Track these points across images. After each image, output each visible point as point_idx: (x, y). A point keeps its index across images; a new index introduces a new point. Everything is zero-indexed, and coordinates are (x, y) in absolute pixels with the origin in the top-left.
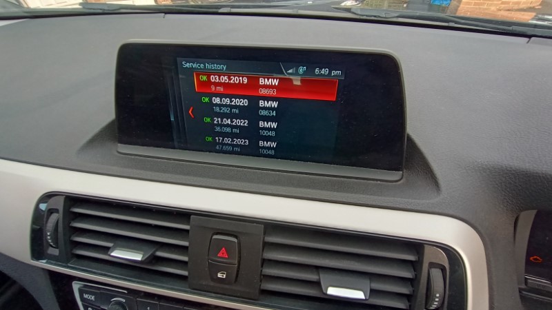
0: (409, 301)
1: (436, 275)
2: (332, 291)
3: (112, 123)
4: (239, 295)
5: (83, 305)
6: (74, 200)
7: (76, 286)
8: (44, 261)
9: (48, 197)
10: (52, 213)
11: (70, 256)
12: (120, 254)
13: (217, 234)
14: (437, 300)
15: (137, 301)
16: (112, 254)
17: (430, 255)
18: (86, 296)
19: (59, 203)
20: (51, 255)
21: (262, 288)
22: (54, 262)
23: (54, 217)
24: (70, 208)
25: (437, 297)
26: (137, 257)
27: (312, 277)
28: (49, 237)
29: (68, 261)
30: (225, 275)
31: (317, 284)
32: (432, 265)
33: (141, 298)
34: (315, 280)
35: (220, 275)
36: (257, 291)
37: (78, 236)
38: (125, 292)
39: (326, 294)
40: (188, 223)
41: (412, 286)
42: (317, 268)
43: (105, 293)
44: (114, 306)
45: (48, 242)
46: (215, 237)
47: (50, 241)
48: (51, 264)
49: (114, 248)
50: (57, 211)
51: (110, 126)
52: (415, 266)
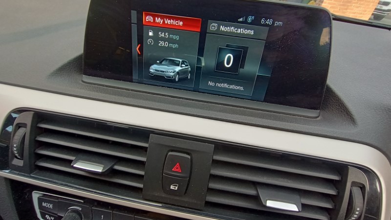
0: (329, 214)
1: (357, 192)
2: (270, 204)
3: (79, 58)
4: (187, 205)
5: (41, 212)
6: (41, 116)
7: (36, 196)
8: (7, 171)
9: (20, 111)
10: (19, 127)
11: (34, 168)
12: (83, 166)
13: (172, 151)
14: (357, 213)
15: (92, 210)
16: (75, 166)
17: (353, 176)
18: (44, 204)
19: (28, 119)
20: (15, 165)
21: (207, 200)
22: (18, 172)
23: (21, 131)
24: (37, 124)
25: (358, 211)
26: (98, 169)
27: (251, 192)
28: (15, 149)
29: (31, 173)
30: (177, 187)
31: (256, 199)
32: (354, 184)
33: (96, 207)
34: (254, 195)
35: (172, 187)
36: (204, 202)
37: (42, 149)
38: (82, 201)
39: (265, 207)
40: (147, 141)
41: (334, 202)
42: (255, 184)
43: (62, 200)
44: (71, 214)
45: (12, 152)
46: (170, 153)
47: (16, 152)
48: (15, 174)
49: (76, 161)
50: (25, 125)
52: (339, 185)
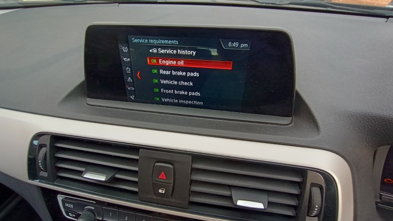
0: (295, 210)
1: (316, 192)
2: (240, 203)
4: (174, 205)
5: (66, 211)
6: (57, 138)
7: (60, 198)
8: (38, 181)
9: (39, 136)
10: (42, 147)
11: (55, 177)
12: (90, 176)
13: (158, 162)
14: (316, 209)
15: (102, 209)
16: (85, 176)
17: (311, 178)
18: (67, 205)
19: (47, 141)
20: (41, 176)
21: (190, 200)
22: (44, 181)
23: (43, 150)
24: (54, 144)
25: (316, 208)
26: (102, 178)
27: (226, 193)
28: (40, 164)
29: (54, 181)
30: (164, 191)
31: (230, 198)
32: (313, 185)
33: (105, 206)
34: (228, 195)
35: (160, 191)
36: (187, 203)
37: (61, 163)
38: (95, 202)
39: (236, 205)
40: (138, 154)
41: (298, 200)
42: (230, 187)
43: (80, 203)
44: (87, 212)
45: (40, 168)
46: (157, 164)
47: (41, 167)
48: (43, 183)
49: (86, 172)
50: (45, 146)
51: (81, 85)
52: (301, 185)
